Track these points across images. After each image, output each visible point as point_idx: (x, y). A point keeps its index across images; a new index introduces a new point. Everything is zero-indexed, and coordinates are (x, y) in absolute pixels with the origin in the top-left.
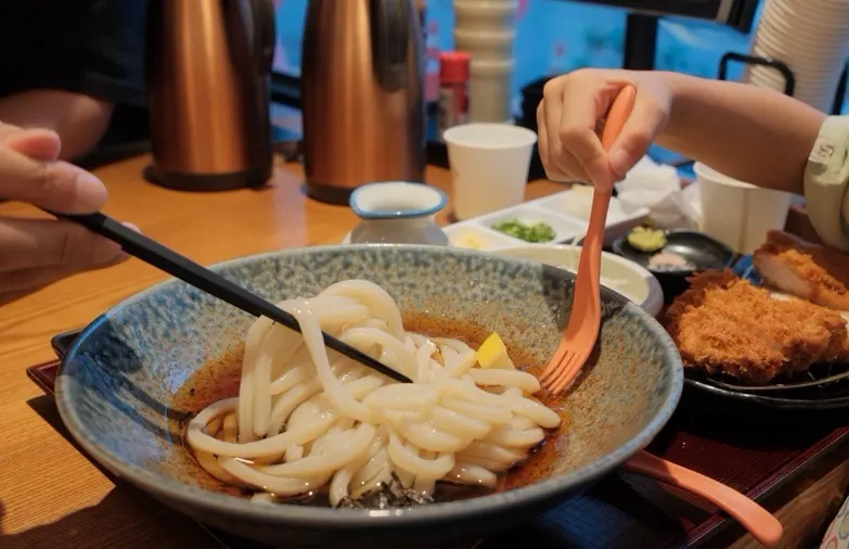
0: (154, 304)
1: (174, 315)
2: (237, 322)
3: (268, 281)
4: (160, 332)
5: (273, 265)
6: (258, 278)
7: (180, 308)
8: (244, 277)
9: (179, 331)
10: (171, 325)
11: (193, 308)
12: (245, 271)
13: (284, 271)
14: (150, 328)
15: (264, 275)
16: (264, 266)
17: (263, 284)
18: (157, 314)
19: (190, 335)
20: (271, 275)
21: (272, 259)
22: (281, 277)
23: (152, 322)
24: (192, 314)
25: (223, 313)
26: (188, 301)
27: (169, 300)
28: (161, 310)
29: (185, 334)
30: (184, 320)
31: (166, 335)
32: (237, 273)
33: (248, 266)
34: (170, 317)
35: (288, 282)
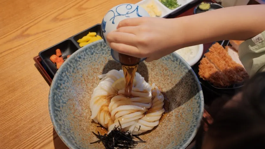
0: (69, 63)
1: (75, 65)
2: (91, 62)
3: (99, 49)
4: (71, 71)
5: (100, 44)
6: (96, 48)
7: (76, 62)
8: (92, 49)
9: (76, 69)
10: (74, 68)
11: (79, 61)
12: (93, 47)
13: (103, 45)
14: (69, 71)
15: (98, 47)
16: (98, 45)
17: (98, 50)
18: (70, 66)
19: (79, 69)
20: (100, 47)
21: (100, 42)
22: (102, 47)
23: (69, 69)
24: (79, 63)
25: (87, 60)
26: (78, 59)
27: (73, 61)
28: (71, 65)
29: (78, 70)
30: (77, 65)
31: (73, 72)
32: (91, 48)
33: (94, 45)
34: (74, 66)
35: (104, 49)
